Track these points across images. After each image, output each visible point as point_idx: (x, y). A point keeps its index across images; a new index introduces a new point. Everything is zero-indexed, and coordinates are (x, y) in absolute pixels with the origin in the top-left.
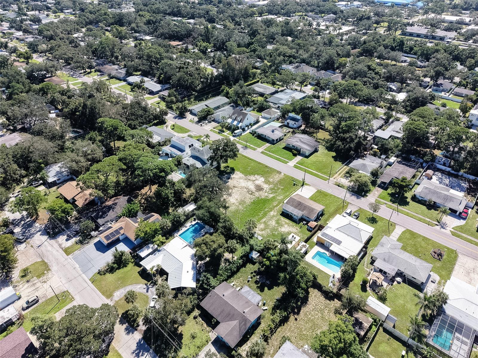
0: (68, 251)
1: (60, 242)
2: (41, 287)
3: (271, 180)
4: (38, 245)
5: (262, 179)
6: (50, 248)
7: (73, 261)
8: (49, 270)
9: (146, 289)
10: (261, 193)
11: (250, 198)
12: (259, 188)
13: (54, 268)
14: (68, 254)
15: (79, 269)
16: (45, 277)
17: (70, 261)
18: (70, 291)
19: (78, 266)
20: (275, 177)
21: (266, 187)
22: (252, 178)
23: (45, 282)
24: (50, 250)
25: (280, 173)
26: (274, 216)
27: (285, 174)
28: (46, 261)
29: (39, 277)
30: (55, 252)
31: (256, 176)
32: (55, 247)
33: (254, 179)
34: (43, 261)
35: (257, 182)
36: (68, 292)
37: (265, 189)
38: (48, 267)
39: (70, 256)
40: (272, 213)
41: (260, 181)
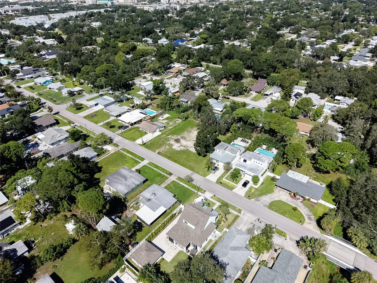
3: (167, 147)
5: (174, 147)
10: (176, 138)
11: (184, 134)
12: (177, 141)
20: (163, 149)
21: (172, 142)
22: (182, 148)
25: (159, 153)
26: (170, 126)
27: (155, 152)
31: (179, 150)
33: (181, 147)
35: (178, 145)
37: (173, 140)
40: (171, 128)
41: (176, 146)
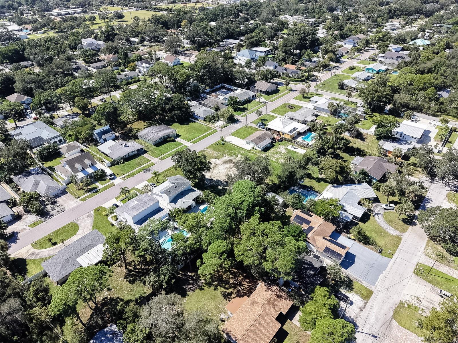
0: (367, 295)
1: (357, 311)
2: (425, 299)
3: (215, 155)
4: (374, 339)
6: (372, 320)
7: (377, 283)
8: (401, 303)
9: (378, 215)
12: (229, 162)
13: (396, 299)
14: (371, 293)
15: (384, 272)
16: (413, 302)
17: (378, 286)
18: (413, 270)
19: (381, 275)
20: (210, 153)
21: (226, 158)
23: (418, 299)
24: (374, 317)
28: (392, 314)
29: (416, 309)
30: (375, 310)
32: (366, 315)
34: (394, 317)
35: (219, 163)
36: (415, 271)
37: (230, 159)
38: (398, 307)
39: (372, 288)
41: (216, 161)
